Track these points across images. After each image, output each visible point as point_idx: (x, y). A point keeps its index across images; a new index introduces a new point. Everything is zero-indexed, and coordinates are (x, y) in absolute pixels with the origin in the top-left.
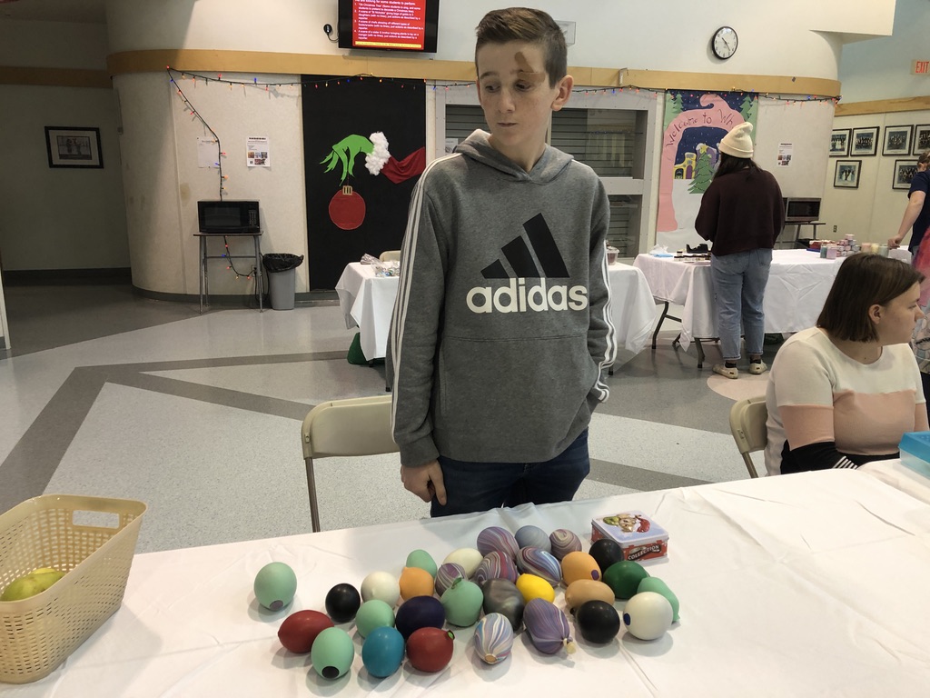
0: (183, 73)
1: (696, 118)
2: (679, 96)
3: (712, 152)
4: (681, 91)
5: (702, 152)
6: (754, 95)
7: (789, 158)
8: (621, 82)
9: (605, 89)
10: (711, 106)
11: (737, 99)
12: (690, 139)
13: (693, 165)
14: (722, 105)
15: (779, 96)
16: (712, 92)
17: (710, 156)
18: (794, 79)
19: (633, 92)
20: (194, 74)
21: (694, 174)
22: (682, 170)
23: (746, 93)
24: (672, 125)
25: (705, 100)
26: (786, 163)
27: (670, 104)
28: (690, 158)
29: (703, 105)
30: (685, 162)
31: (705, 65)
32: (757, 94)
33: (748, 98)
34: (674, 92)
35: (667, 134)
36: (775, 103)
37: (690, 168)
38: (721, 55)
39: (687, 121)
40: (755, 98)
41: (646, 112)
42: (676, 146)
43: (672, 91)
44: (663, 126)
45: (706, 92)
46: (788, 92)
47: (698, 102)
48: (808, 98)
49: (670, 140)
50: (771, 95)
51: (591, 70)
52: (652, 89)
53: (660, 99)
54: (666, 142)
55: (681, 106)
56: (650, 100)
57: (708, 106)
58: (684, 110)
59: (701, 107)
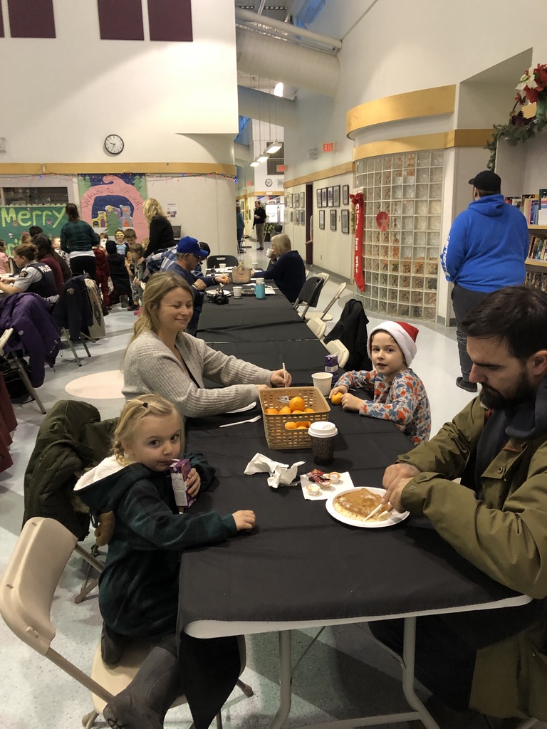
1: (102, 190)
2: (87, 178)
3: (117, 211)
4: (88, 174)
5: (110, 210)
6: (142, 175)
7: (175, 213)
8: (44, 171)
9: (34, 175)
10: (112, 183)
11: (128, 177)
12: (99, 204)
13: (105, 218)
14: (121, 182)
15: (160, 175)
16: (110, 174)
17: (116, 213)
18: (168, 164)
19: (55, 176)
21: (106, 224)
22: (97, 222)
23: (134, 175)
24: (85, 195)
25: (106, 179)
26: (174, 216)
27: (83, 182)
28: (102, 215)
29: (106, 182)
30: (99, 217)
31: (102, 158)
32: (144, 174)
33: (137, 177)
34: (84, 175)
35: (83, 201)
36: (159, 178)
37: (103, 221)
38: (113, 152)
39: (96, 192)
40: (143, 177)
41: (66, 188)
42: (91, 208)
43: (82, 174)
44: (80, 196)
45: (105, 174)
46: (166, 172)
47: (101, 180)
48: (183, 175)
49: (85, 204)
50: (152, 175)
51: (23, 164)
52: (66, 175)
53: (75, 180)
54: (83, 206)
55: (90, 184)
56: (68, 180)
57: (109, 183)
58: (92, 186)
59: (104, 184)
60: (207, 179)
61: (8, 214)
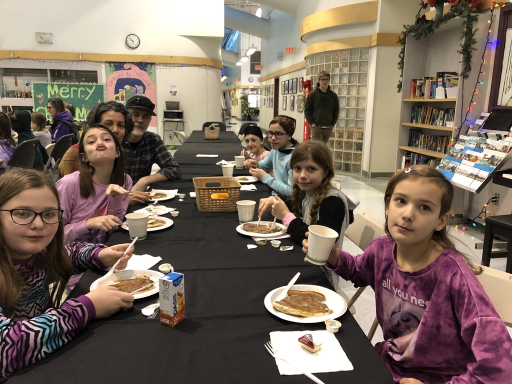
1: (123, 74)
2: (112, 64)
3: (133, 89)
4: (113, 62)
5: (128, 89)
7: (176, 92)
8: (80, 58)
9: (73, 61)
10: (130, 69)
11: (143, 65)
12: (121, 84)
13: (124, 95)
14: (137, 69)
15: (166, 64)
16: (129, 63)
17: (132, 91)
18: (171, 57)
19: (88, 63)
22: (118, 97)
23: (148, 63)
24: (111, 77)
25: (126, 66)
26: (175, 95)
27: (109, 68)
28: (122, 92)
30: (120, 94)
31: (124, 51)
32: (154, 64)
33: (149, 65)
34: (110, 63)
35: (108, 81)
36: (165, 67)
37: (122, 96)
38: (132, 47)
39: (118, 76)
40: (153, 65)
41: (96, 72)
42: (114, 86)
43: (108, 62)
44: (106, 78)
45: (126, 63)
46: (170, 62)
47: (122, 67)
48: (183, 65)
49: (110, 84)
50: (160, 64)
51: (65, 53)
52: (97, 62)
53: (103, 66)
54: (108, 85)
55: (114, 69)
56: (98, 66)
57: (128, 69)
58: (116, 70)
59: (124, 69)
60: (200, 69)
61: (53, 88)
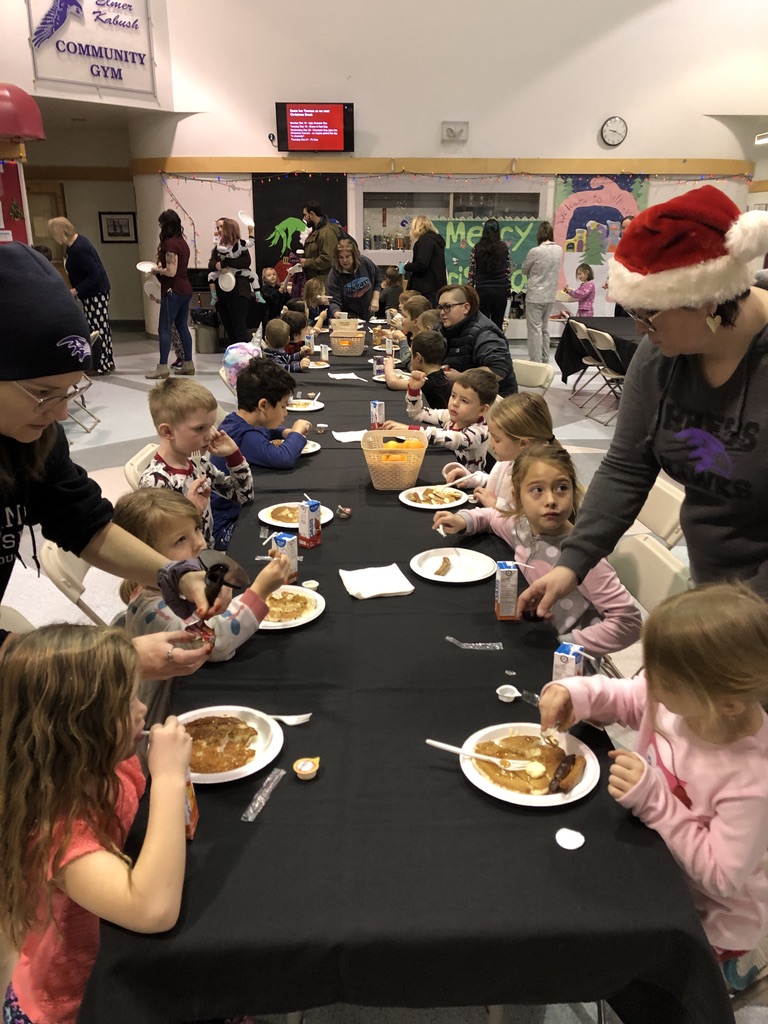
0: (170, 174)
1: (587, 199)
2: (570, 180)
3: (603, 229)
4: (571, 175)
5: (592, 228)
6: (644, 177)
8: (514, 169)
9: (499, 175)
10: (601, 188)
11: (625, 180)
12: (580, 218)
13: (584, 240)
14: (613, 187)
15: (670, 177)
16: (601, 175)
18: (685, 161)
19: (526, 178)
20: (177, 175)
21: (584, 248)
22: (573, 244)
23: (635, 176)
24: (563, 205)
25: (594, 183)
27: (562, 187)
28: (581, 234)
29: (593, 187)
30: (576, 238)
31: (594, 152)
32: (647, 176)
33: (638, 180)
34: (564, 176)
35: (558, 213)
36: (667, 182)
37: (581, 243)
38: (610, 143)
39: (577, 201)
40: (646, 180)
41: (538, 195)
42: (567, 223)
43: (562, 175)
44: (555, 206)
45: (596, 176)
47: (588, 184)
48: (702, 177)
49: (561, 218)
50: (661, 176)
51: (486, 160)
52: (543, 175)
53: (551, 183)
54: (557, 220)
55: (571, 189)
56: (542, 184)
57: (598, 189)
58: (574, 192)
59: (591, 189)
60: (731, 183)
61: (455, 230)
